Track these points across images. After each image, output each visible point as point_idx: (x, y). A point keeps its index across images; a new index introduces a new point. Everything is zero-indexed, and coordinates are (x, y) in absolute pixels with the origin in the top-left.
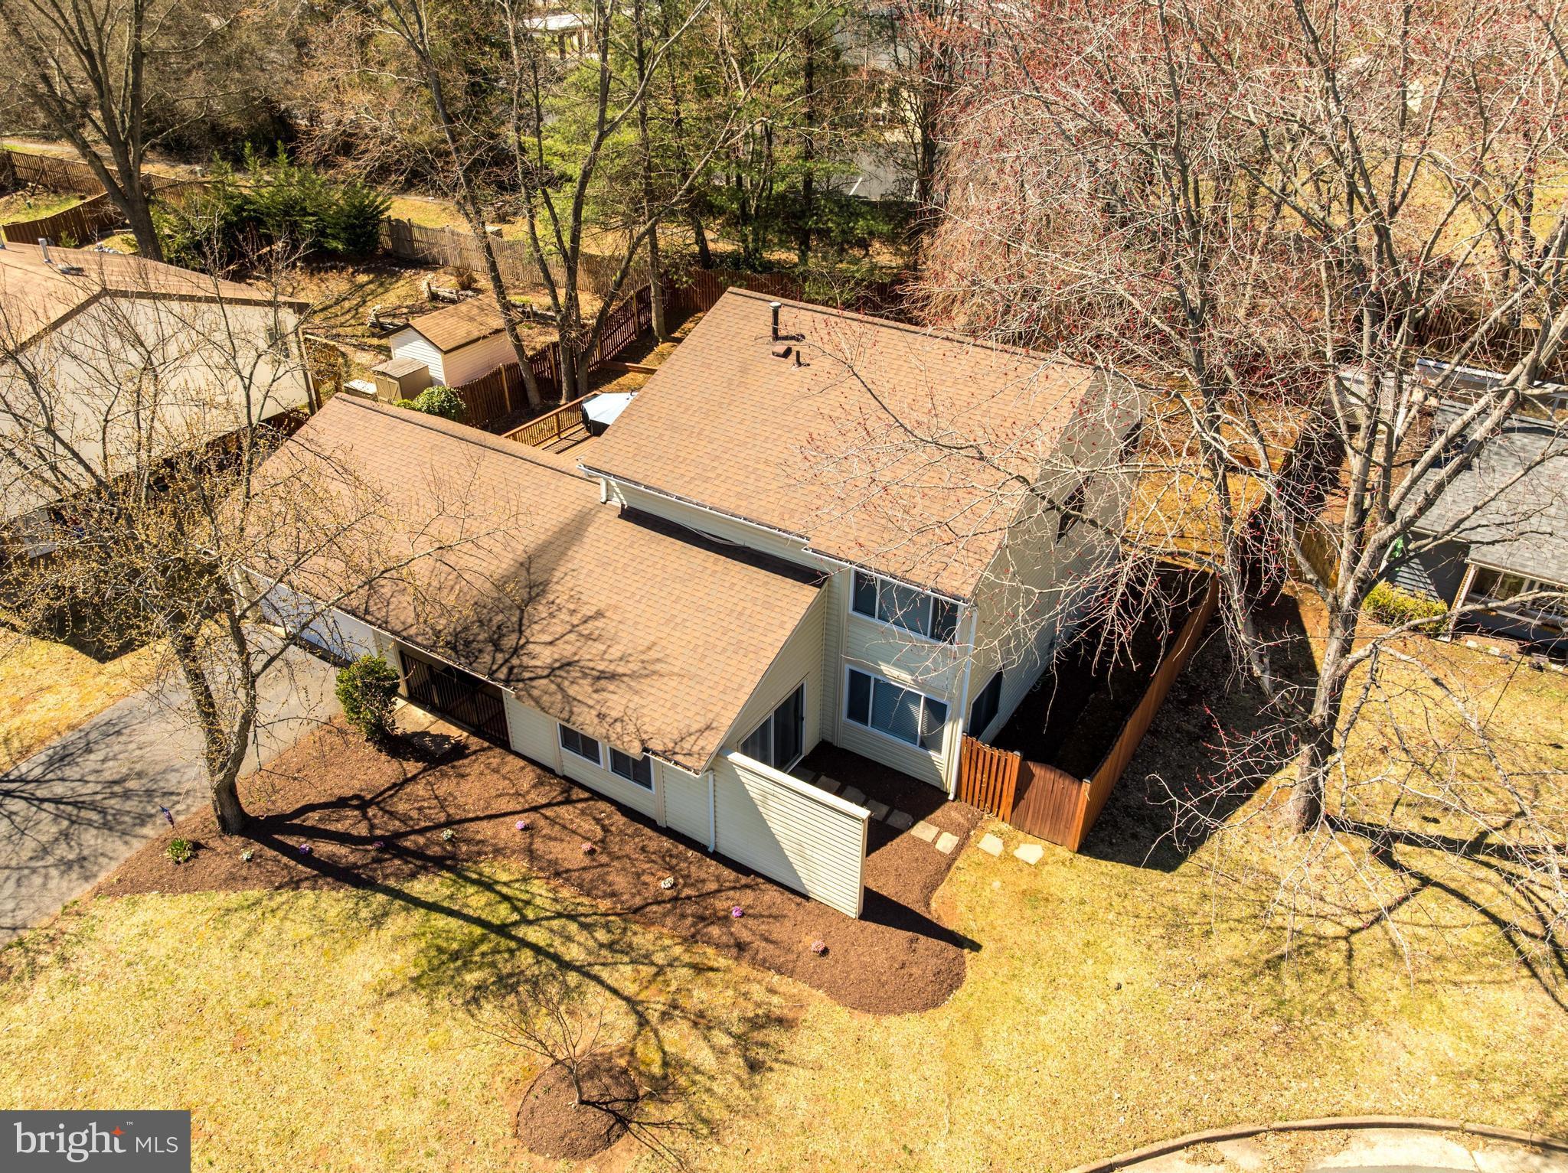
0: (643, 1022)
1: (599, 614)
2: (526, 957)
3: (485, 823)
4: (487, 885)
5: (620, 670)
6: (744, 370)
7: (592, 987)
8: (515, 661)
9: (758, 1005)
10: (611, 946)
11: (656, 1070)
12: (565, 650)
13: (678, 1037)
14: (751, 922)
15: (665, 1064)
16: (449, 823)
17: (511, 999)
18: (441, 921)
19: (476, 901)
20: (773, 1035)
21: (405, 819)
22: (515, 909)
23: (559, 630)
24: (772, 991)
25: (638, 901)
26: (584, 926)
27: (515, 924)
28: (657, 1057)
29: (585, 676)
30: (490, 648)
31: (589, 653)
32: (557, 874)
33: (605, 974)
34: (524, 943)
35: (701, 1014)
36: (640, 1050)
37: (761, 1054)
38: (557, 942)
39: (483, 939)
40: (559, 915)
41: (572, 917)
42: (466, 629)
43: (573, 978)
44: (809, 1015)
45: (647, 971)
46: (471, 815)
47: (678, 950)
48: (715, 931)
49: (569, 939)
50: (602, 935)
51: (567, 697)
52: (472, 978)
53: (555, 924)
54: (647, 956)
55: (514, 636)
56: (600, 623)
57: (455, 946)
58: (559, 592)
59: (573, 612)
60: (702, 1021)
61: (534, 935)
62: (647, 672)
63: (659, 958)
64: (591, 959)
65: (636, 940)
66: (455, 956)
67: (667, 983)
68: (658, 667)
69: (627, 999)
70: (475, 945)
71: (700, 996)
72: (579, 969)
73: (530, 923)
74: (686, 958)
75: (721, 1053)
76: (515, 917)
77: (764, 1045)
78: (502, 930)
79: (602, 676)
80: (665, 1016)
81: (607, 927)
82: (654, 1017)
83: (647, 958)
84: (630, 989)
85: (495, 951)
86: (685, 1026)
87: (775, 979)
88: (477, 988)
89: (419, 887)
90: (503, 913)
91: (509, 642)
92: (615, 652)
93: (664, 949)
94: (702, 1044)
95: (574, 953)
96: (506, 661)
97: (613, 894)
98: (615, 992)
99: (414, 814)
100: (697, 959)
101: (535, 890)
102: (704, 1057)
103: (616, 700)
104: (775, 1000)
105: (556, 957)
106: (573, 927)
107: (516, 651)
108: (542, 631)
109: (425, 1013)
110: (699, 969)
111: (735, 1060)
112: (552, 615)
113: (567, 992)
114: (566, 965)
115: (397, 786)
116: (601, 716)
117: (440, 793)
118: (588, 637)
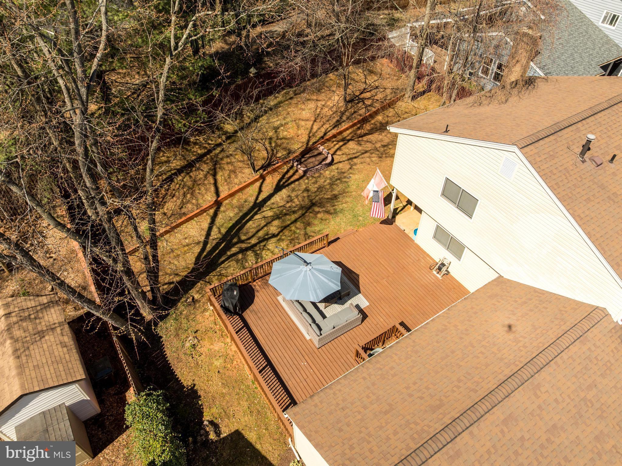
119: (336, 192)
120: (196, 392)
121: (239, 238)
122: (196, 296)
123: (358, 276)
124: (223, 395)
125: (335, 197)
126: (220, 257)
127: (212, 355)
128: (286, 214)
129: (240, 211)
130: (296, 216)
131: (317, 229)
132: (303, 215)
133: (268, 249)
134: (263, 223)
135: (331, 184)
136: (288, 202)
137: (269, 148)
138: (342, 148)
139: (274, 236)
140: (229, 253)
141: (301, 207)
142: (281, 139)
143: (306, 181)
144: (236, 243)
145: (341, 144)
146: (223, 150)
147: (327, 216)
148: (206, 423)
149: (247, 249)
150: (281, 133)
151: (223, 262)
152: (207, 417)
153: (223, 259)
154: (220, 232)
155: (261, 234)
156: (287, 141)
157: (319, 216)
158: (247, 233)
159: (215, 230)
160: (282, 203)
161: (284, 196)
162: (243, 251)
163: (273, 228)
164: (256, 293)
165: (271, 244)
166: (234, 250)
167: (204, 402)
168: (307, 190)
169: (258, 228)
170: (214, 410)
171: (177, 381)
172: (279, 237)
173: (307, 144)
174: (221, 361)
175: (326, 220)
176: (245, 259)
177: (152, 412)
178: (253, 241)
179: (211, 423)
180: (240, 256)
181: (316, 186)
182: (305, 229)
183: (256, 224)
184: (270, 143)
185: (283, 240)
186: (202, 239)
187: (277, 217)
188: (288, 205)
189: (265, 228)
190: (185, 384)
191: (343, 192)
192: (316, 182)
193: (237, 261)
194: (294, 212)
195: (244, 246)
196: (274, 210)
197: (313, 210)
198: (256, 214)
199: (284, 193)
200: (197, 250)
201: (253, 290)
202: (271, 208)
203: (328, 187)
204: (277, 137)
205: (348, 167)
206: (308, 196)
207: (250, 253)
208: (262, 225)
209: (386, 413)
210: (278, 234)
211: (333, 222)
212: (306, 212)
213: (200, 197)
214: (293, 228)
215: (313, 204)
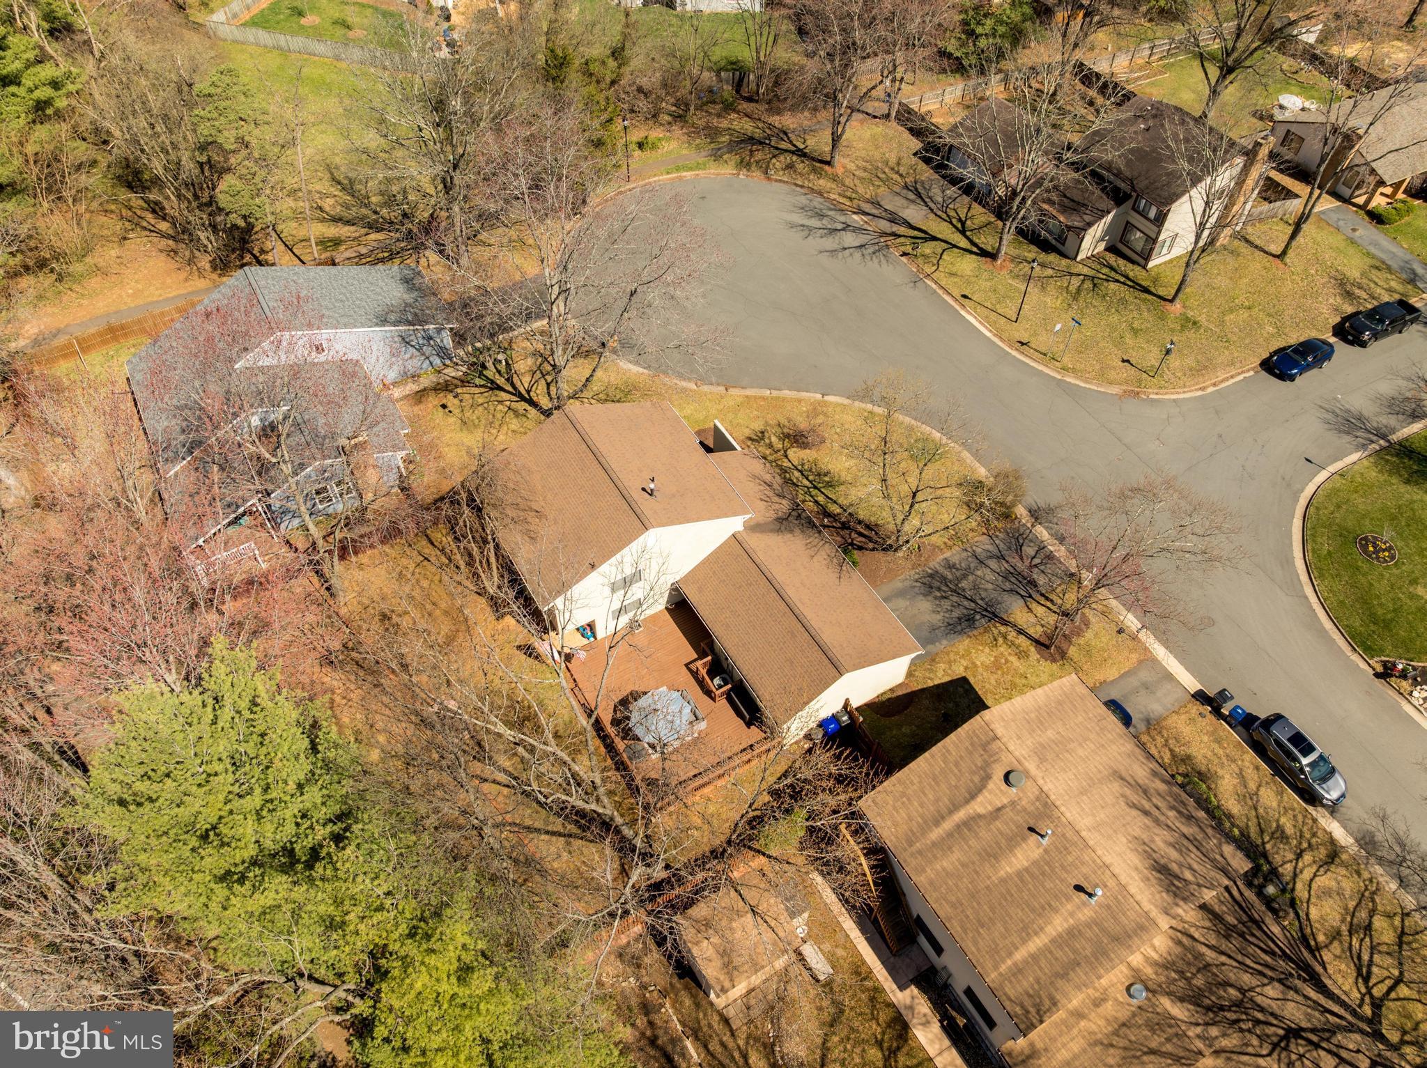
0: (785, 451)
1: (760, 494)
2: (811, 478)
4: (816, 502)
6: (674, 496)
7: (795, 463)
11: (787, 440)
12: (776, 499)
13: (778, 445)
15: (784, 440)
17: (818, 469)
18: (833, 497)
19: (821, 499)
21: (838, 533)
22: (809, 492)
27: (811, 488)
28: (785, 442)
31: (771, 494)
33: (790, 465)
34: (810, 481)
36: (789, 445)
37: (759, 434)
38: (801, 478)
39: (821, 487)
40: (798, 485)
43: (800, 467)
49: (797, 478)
52: (827, 479)
53: (800, 484)
55: (792, 513)
56: (763, 497)
57: (830, 488)
58: (771, 515)
59: (770, 505)
60: (770, 446)
61: (807, 483)
64: (792, 470)
66: (831, 486)
68: (751, 475)
69: (787, 458)
70: (824, 486)
72: (797, 469)
73: (806, 486)
75: (769, 438)
76: (811, 490)
77: (757, 435)
78: (815, 487)
80: (779, 450)
82: (782, 451)
84: (785, 460)
85: (819, 482)
86: (775, 446)
88: (826, 475)
89: (838, 510)
90: (814, 492)
91: (794, 513)
94: (773, 441)
95: (797, 474)
98: (790, 460)
101: (802, 496)
102: (774, 439)
103: (768, 477)
105: (803, 474)
108: (782, 508)
109: (842, 475)
111: (766, 434)
112: (778, 510)
113: (803, 465)
114: (801, 471)
118: (769, 496)
154: (555, 821)
186: (563, 838)
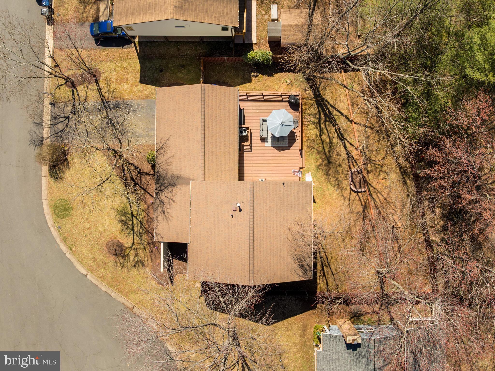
0: (131, 247)
1: (174, 201)
2: (131, 223)
3: (149, 195)
4: (138, 206)
5: (166, 214)
7: (132, 236)
8: (160, 192)
9: (144, 260)
10: (140, 233)
11: (126, 254)
12: (166, 200)
13: (132, 252)
14: (157, 250)
15: (127, 255)
16: (145, 190)
17: (124, 226)
18: (128, 205)
19: (135, 207)
20: (141, 265)
21: (141, 182)
22: (137, 214)
23: (168, 196)
24: (147, 260)
25: (150, 231)
26: (141, 227)
27: (135, 217)
28: (128, 253)
29: (162, 208)
30: (160, 185)
31: (167, 205)
32: (148, 214)
33: (135, 236)
34: (132, 221)
35: (138, 254)
36: (127, 250)
37: (137, 265)
38: (136, 225)
39: (130, 214)
40: (140, 222)
41: (141, 224)
42: (161, 176)
43: (132, 232)
44: (147, 268)
45: (139, 241)
46: (149, 192)
47: (145, 243)
48: (152, 246)
49: (137, 226)
50: (141, 231)
51: (158, 207)
52: (123, 218)
53: (139, 222)
54: (142, 240)
55: (164, 188)
56: (173, 203)
57: (126, 211)
58: (175, 190)
59: (173, 196)
60: (137, 255)
61: (135, 221)
62: (167, 219)
63: (143, 242)
64: (136, 232)
65: (143, 236)
66: (125, 213)
67: (139, 246)
68: (169, 221)
69: (133, 242)
70: (128, 214)
71: (140, 252)
72: (133, 232)
73: (137, 218)
74: (145, 245)
75: (134, 260)
76: (136, 215)
77: (139, 265)
78: (133, 215)
79: (163, 211)
80: (134, 249)
81: (143, 230)
82: (133, 248)
83: (141, 240)
84: (135, 241)
85: (129, 218)
86: (134, 253)
87: (150, 259)
88: (122, 220)
89: (132, 196)
90: (135, 213)
92: (169, 211)
93: (145, 241)
94: (133, 257)
95: (136, 229)
96: (159, 190)
97: (149, 226)
98: (134, 239)
99: (143, 182)
100: (146, 247)
101: (142, 214)
102: (132, 258)
103: (161, 218)
104: (146, 262)
105: (133, 227)
106: (139, 225)
107: (161, 191)
108: (167, 193)
109: (114, 216)
110: (144, 248)
111: (134, 263)
112: (170, 192)
113: (129, 233)
114: (133, 230)
115: (148, 174)
116: (157, 217)
117: (150, 182)
118: (169, 203)
119: (330, 177)
120: (271, 76)
121: (328, 121)
122: (307, 92)
123: (279, 151)
124: (264, 83)
125: (328, 175)
126: (321, 109)
127: (280, 87)
128: (330, 147)
129: (344, 130)
130: (327, 150)
131: (314, 154)
132: (325, 154)
133: (314, 129)
134: (331, 135)
135: (337, 179)
136: (337, 153)
137: (376, 162)
138: (360, 202)
139: (320, 135)
140: (322, 113)
141: (330, 156)
142: (379, 172)
143: (346, 169)
144: (325, 119)
145: (363, 204)
146: (384, 138)
147: (318, 163)
148: (258, 74)
149: (320, 121)
150: (383, 175)
151: (318, 109)
152: (260, 75)
153: (320, 109)
154: (336, 115)
155: (325, 131)
156: (377, 175)
157: (321, 161)
158: (329, 126)
159: (338, 114)
160: (338, 149)
161: (342, 153)
162: (320, 119)
163: (324, 137)
164: (294, 111)
165: (316, 132)
166: (322, 116)
167: (266, 77)
168: (340, 165)
169: (329, 132)
170: (261, 79)
171: (278, 72)
172: (319, 137)
173: (370, 185)
174: (277, 88)
175: (317, 161)
176: (315, 117)
177: (264, 58)
178: (323, 126)
179: (257, 76)
180: (318, 116)
181: (340, 172)
182: (317, 150)
183: (332, 132)
184: (379, 165)
185: (316, 137)
186: (336, 107)
187: (331, 143)
188: (335, 152)
189: (327, 134)
190: (276, 74)
191: (329, 181)
192: (343, 173)
193: (316, 114)
194: (329, 151)
195: (322, 121)
196: (336, 144)
197: (325, 160)
198: (338, 135)
199: (344, 154)
200: (331, 102)
201: (296, 111)
202: (337, 143)
203: (337, 176)
204: (382, 171)
205: (345, 195)
206: (336, 164)
207: (317, 121)
208: (330, 135)
209: (219, 107)
210: (320, 137)
211: (313, 163)
212: (326, 156)
213: (360, 115)
214: (320, 145)
215: (329, 162)
